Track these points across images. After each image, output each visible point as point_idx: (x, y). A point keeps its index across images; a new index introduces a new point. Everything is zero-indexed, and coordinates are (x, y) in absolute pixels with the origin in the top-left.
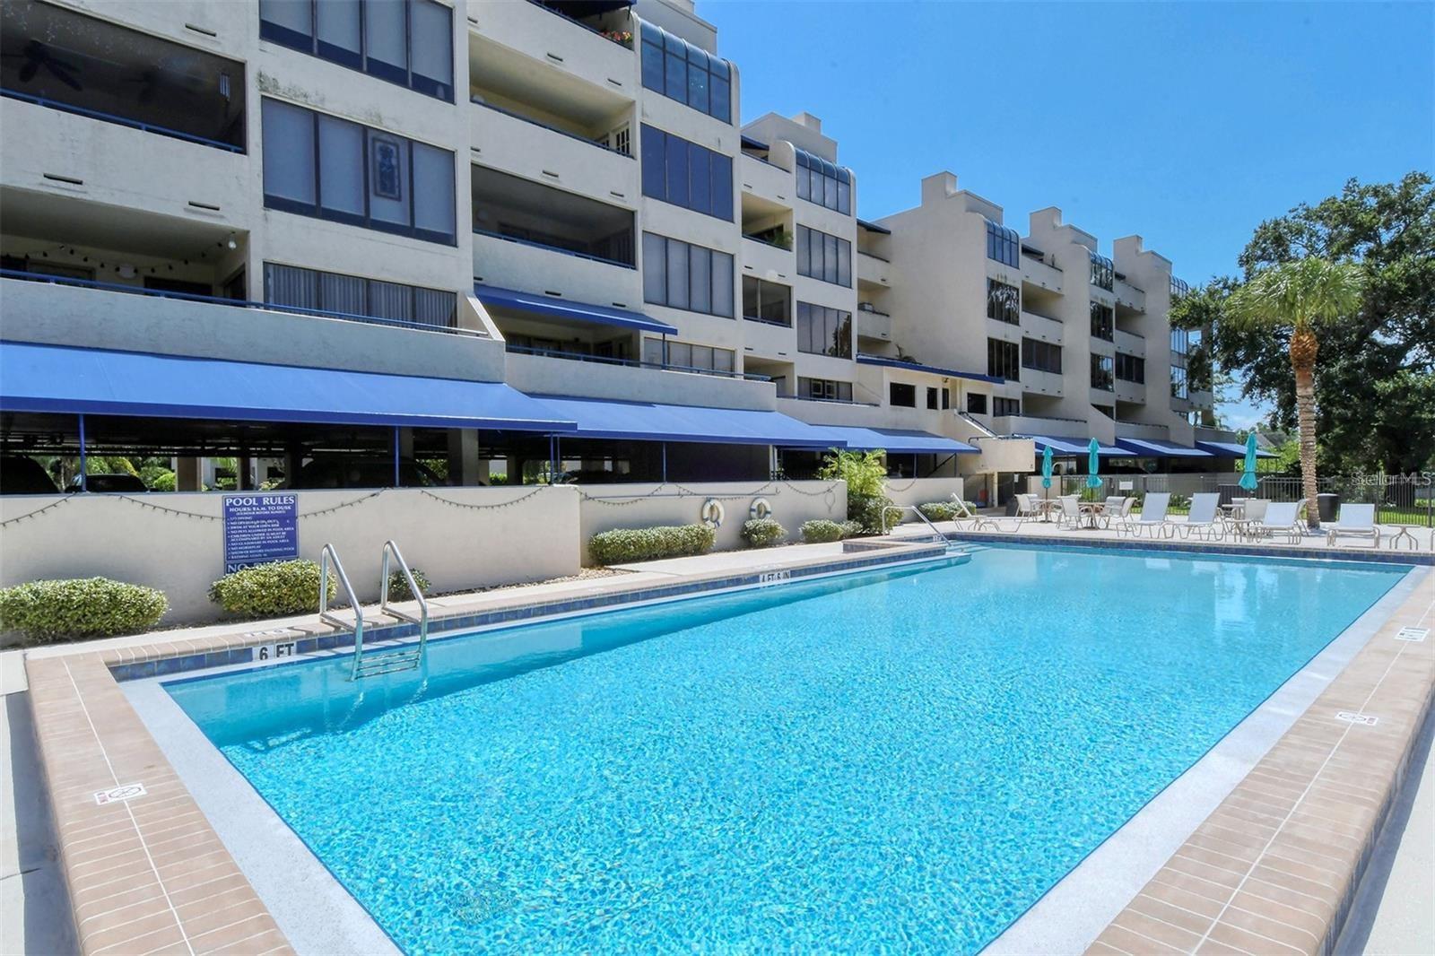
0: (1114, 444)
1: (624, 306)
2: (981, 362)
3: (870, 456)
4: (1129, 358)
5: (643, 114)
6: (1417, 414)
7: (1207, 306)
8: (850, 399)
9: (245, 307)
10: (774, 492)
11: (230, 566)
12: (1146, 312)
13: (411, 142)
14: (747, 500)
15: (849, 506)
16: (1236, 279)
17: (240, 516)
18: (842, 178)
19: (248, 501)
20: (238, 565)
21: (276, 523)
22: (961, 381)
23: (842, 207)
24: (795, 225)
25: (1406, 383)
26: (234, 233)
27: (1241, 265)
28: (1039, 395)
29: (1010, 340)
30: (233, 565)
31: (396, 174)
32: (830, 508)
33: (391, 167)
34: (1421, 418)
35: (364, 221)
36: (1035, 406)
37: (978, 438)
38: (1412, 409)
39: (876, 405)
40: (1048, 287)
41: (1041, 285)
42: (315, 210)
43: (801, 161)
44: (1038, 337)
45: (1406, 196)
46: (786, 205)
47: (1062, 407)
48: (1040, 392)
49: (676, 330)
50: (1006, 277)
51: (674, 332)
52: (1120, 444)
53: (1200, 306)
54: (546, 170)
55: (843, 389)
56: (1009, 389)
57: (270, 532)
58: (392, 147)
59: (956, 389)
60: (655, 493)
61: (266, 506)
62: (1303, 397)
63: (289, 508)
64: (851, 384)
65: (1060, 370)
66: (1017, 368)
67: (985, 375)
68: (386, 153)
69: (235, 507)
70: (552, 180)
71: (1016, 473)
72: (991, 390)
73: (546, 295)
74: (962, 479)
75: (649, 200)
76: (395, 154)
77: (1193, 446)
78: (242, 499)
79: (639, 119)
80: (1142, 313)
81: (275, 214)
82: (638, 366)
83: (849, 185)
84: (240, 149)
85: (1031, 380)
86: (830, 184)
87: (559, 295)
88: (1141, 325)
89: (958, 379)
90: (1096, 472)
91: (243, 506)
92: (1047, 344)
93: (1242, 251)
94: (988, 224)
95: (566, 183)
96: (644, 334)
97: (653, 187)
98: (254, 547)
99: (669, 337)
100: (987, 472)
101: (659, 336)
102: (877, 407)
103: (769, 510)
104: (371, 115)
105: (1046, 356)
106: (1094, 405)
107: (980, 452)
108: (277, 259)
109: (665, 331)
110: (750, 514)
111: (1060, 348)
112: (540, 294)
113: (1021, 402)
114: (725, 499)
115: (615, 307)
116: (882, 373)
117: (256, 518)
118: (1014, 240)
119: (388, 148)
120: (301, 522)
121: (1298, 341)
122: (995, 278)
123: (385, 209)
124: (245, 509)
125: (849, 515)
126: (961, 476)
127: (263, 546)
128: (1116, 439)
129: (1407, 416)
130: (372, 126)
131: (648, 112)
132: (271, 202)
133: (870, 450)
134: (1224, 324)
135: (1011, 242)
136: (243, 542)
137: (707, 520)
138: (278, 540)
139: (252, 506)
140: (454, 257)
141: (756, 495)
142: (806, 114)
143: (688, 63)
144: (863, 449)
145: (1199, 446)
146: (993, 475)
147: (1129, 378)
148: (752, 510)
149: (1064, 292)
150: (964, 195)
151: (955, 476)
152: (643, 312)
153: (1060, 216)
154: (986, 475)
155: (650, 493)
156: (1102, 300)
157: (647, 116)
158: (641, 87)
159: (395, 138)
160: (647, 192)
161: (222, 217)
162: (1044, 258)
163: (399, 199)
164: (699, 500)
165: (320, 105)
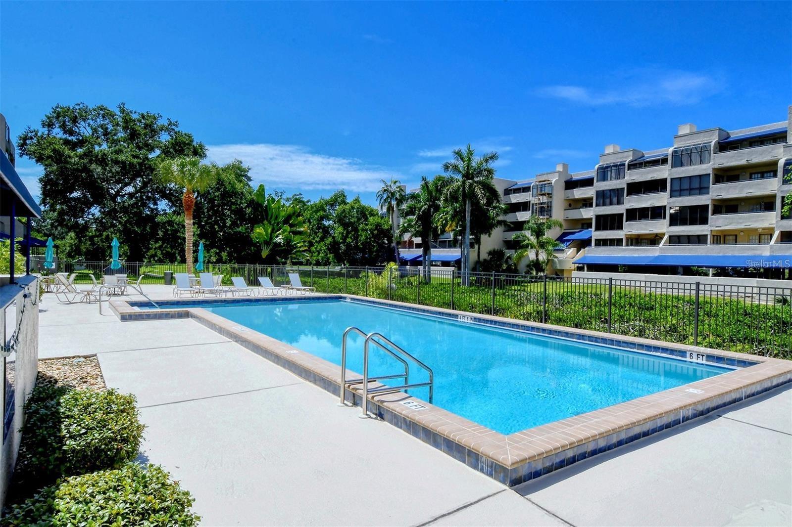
121: (189, 196)
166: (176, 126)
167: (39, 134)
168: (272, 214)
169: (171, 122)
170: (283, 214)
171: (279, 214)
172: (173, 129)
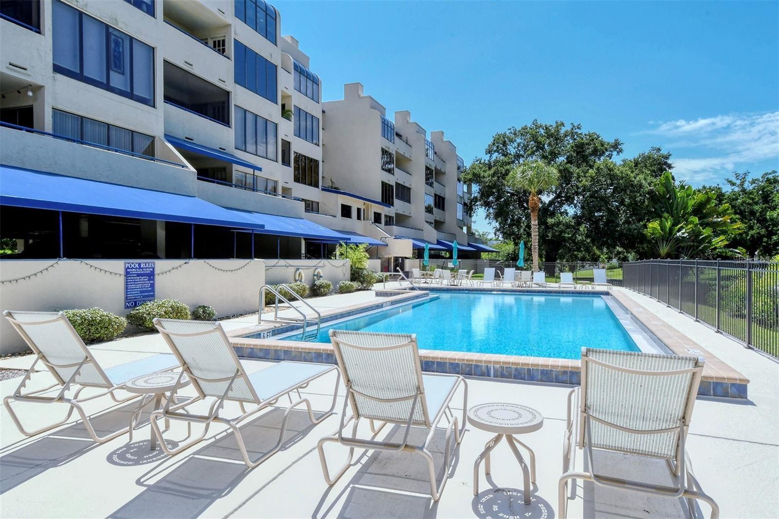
0: (436, 243)
1: (224, 150)
2: (378, 195)
3: (361, 247)
4: (440, 197)
5: (235, 33)
6: (563, 235)
7: (480, 174)
8: (318, 211)
9: (33, 133)
10: (323, 265)
11: (127, 303)
12: (446, 173)
13: (131, 39)
14: (312, 270)
15: (351, 274)
16: (485, 160)
17: (132, 274)
18: (315, 81)
19: (135, 266)
20: (130, 302)
21: (146, 278)
22: (371, 205)
23: (315, 98)
24: (293, 106)
25: (559, 220)
26: (31, 85)
27: (486, 154)
28: (402, 214)
29: (391, 183)
30: (128, 303)
31: (122, 57)
32: (344, 274)
33: (119, 53)
34: (564, 236)
35: (107, 87)
36: (400, 220)
37: (386, 238)
38: (561, 232)
39: (335, 217)
40: (406, 155)
41: (403, 154)
42: (80, 76)
43: (296, 67)
44: (402, 183)
45: (558, 131)
46: (288, 93)
47: (411, 222)
48: (402, 213)
49: (261, 168)
50: (389, 148)
51: (260, 169)
52: (439, 243)
53: (477, 174)
54: (187, 61)
55: (315, 206)
56: (390, 211)
57: (144, 284)
58: (120, 40)
59: (368, 208)
60: (276, 265)
61: (142, 268)
62: (534, 225)
63: (152, 270)
64: (318, 203)
65: (410, 201)
66: (393, 198)
67: (380, 202)
68: (117, 44)
69: (130, 268)
70: (189, 67)
71: (400, 257)
72: (384, 211)
73: (185, 139)
74: (380, 260)
75: (238, 86)
76: (121, 45)
77: (467, 245)
78: (133, 264)
79: (233, 36)
80: (444, 173)
81: (59, 76)
82: (231, 186)
83: (318, 85)
84: (37, 30)
85: (399, 206)
86: (310, 83)
87: (192, 140)
88: (445, 179)
89: (370, 203)
90: (456, 257)
91: (133, 268)
92: (405, 187)
93: (487, 147)
94: (382, 118)
95: (197, 71)
96: (235, 167)
97: (240, 79)
98: (137, 292)
99: (257, 173)
100: (390, 256)
101: (250, 171)
102: (335, 218)
103: (322, 275)
104: (112, 19)
105: (404, 193)
106: (427, 222)
107: (387, 245)
108: (60, 107)
109: (255, 168)
110: (314, 278)
111: (410, 189)
112: (182, 139)
113: (394, 218)
114: (304, 269)
115: (220, 150)
116: (337, 198)
117: (138, 275)
118: (392, 127)
119: (118, 40)
120: (156, 277)
121: (533, 199)
122: (385, 148)
123: (116, 79)
124: (133, 270)
125: (351, 279)
126: (379, 258)
127: (142, 292)
128: (437, 240)
129: (560, 235)
130: (111, 25)
131: (238, 33)
132: (57, 69)
133: (360, 243)
134: (487, 184)
135: (391, 128)
136: (133, 289)
137: (298, 280)
138: (147, 288)
139: (136, 268)
140: (154, 114)
141: (316, 267)
142: (291, 36)
143: (256, 6)
144: (357, 243)
145: (469, 245)
146: (391, 258)
147: (439, 208)
148: (315, 275)
149: (412, 159)
150: (369, 98)
151: (377, 259)
152: (234, 154)
153: (410, 116)
154: (389, 258)
155: (273, 265)
156: (430, 165)
157: (237, 35)
158: (234, 17)
159: (122, 34)
160: (237, 81)
161: (29, 75)
162: (402, 138)
163: (123, 74)
164: (293, 270)
165: (85, 9)
166: (579, 128)
167: (483, 161)
168: (677, 204)
169: (574, 126)
170: (691, 203)
171: (687, 203)
172: (576, 133)
